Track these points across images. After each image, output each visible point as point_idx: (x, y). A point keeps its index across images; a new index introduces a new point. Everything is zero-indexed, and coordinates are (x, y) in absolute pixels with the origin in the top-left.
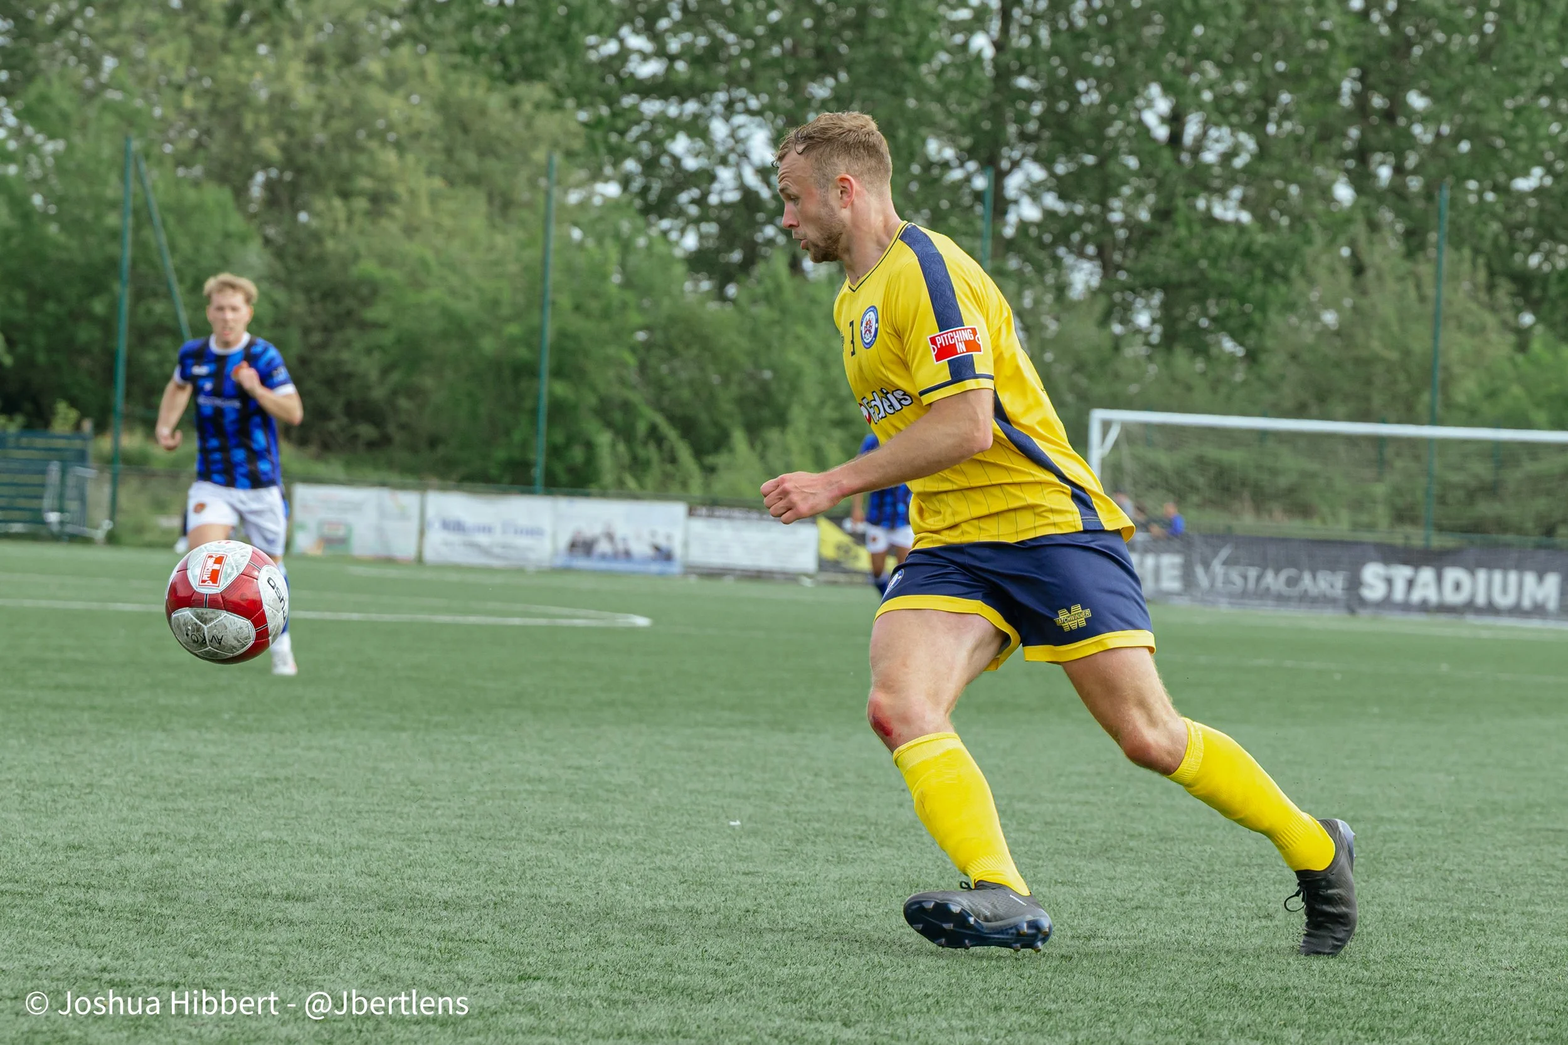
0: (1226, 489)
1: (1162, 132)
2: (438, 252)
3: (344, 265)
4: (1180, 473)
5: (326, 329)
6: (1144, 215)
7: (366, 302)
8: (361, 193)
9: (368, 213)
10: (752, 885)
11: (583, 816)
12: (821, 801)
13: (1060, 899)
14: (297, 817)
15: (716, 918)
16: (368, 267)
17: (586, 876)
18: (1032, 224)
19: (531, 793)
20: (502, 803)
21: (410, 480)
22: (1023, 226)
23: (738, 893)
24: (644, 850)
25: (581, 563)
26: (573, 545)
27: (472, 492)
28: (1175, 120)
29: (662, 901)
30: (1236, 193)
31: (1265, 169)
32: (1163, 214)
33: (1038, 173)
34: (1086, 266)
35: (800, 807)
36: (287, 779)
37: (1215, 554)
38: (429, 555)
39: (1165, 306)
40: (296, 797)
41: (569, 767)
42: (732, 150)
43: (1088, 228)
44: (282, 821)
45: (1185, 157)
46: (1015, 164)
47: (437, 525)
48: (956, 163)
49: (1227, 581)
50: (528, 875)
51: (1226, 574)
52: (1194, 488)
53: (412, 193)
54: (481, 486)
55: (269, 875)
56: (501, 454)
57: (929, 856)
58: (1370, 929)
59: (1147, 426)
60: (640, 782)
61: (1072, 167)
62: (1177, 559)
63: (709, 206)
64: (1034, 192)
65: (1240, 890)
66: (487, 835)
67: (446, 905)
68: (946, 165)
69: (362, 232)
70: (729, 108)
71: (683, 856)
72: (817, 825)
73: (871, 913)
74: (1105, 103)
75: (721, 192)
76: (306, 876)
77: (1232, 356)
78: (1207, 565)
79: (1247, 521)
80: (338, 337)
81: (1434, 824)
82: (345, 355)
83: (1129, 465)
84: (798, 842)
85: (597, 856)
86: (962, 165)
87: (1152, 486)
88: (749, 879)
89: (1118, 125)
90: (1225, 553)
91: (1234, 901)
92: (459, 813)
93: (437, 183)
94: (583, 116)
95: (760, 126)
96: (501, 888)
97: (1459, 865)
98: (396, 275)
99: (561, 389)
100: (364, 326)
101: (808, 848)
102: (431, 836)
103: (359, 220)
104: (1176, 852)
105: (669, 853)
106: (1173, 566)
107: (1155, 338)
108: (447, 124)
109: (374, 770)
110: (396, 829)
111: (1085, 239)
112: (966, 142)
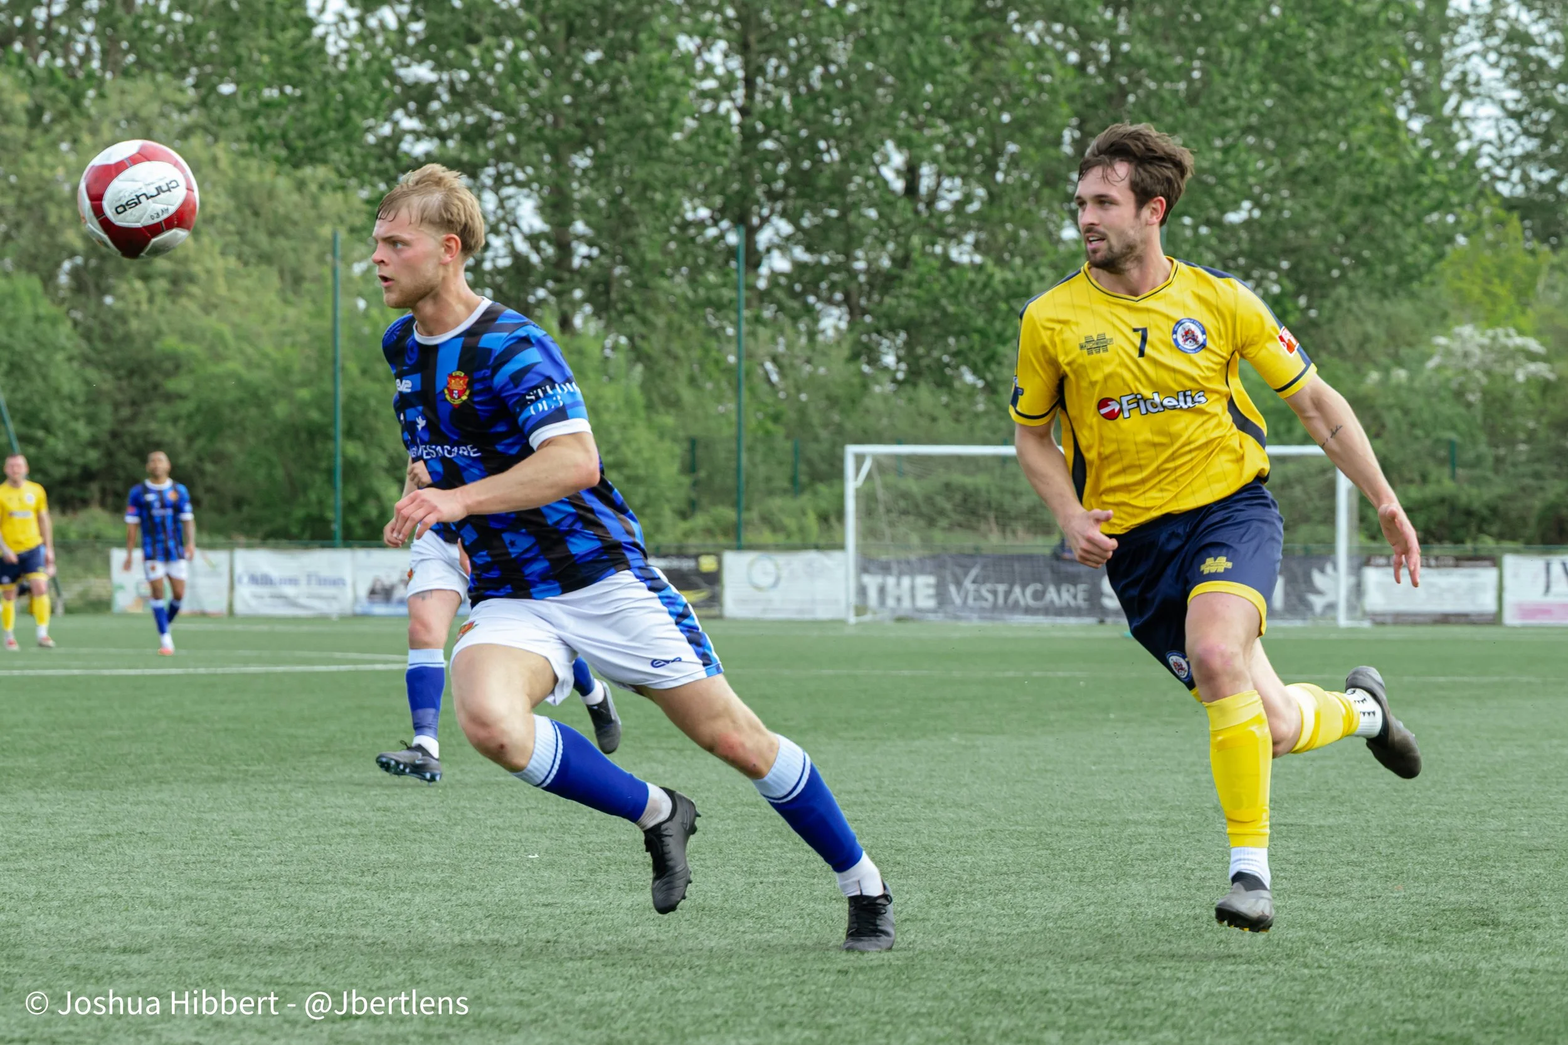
0: (973, 513)
1: (898, 185)
2: (235, 326)
3: (149, 344)
4: (929, 499)
5: (133, 403)
6: (886, 263)
7: (168, 375)
8: (163, 275)
9: (169, 293)
10: (552, 916)
11: (392, 857)
12: (611, 830)
13: (835, 915)
14: (129, 872)
15: (520, 949)
16: (171, 342)
17: (398, 915)
18: (782, 274)
19: (344, 837)
20: (317, 847)
21: (220, 539)
22: (774, 275)
23: (539, 925)
24: (451, 887)
25: (380, 609)
26: (373, 592)
27: (276, 547)
28: (911, 173)
29: (468, 936)
30: (969, 238)
31: (996, 214)
32: (903, 261)
33: (786, 228)
34: (835, 312)
35: (593, 838)
36: (118, 834)
37: (966, 574)
38: (239, 608)
39: (909, 345)
40: (128, 852)
41: (378, 810)
42: (504, 219)
43: (835, 277)
44: (116, 876)
45: (921, 207)
46: (765, 220)
47: (245, 579)
48: (709, 222)
49: (979, 597)
50: (345, 916)
51: (977, 591)
52: (942, 513)
53: (208, 272)
54: (284, 542)
55: (108, 929)
56: (299, 513)
57: (713, 879)
58: (1120, 930)
59: (898, 457)
60: (444, 821)
61: (818, 220)
62: (932, 580)
63: (484, 273)
64: (784, 245)
65: (1000, 898)
66: (305, 879)
67: (271, 950)
68: (701, 225)
69: (163, 311)
70: (498, 181)
71: (486, 891)
72: (608, 854)
73: (663, 938)
74: (844, 160)
75: (493, 260)
76: (140, 928)
77: (974, 387)
78: (959, 584)
79: (994, 540)
80: (145, 409)
81: (1175, 825)
82: (153, 426)
83: (881, 494)
84: (592, 872)
85: (407, 895)
86: (716, 223)
87: (905, 512)
88: (548, 910)
89: (858, 179)
90: (974, 572)
91: (995, 910)
92: (278, 859)
93: (232, 262)
94: (365, 194)
95: (528, 196)
96: (320, 930)
97: (1200, 863)
98: (194, 348)
99: (353, 449)
100: (169, 398)
101: (601, 877)
102: (254, 883)
103: (160, 300)
104: (940, 864)
105: (473, 889)
106: (928, 586)
107: (900, 376)
108: (239, 209)
109: (199, 821)
110: (221, 878)
111: (833, 286)
112: (718, 200)
